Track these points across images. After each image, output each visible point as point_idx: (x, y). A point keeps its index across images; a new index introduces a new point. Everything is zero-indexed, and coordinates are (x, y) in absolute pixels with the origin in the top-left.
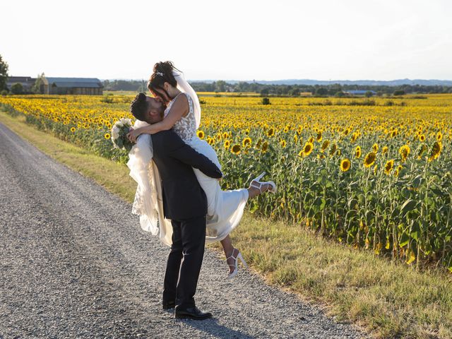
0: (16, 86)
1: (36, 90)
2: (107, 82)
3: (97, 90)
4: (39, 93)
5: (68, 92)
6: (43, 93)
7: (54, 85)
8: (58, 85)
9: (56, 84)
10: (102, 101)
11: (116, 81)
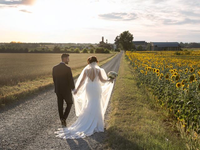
0: (139, 47)
1: (148, 49)
2: (186, 44)
3: (177, 48)
4: (149, 50)
5: (163, 49)
6: (151, 50)
7: (156, 46)
8: (158, 46)
9: (157, 46)
10: (175, 54)
11: (191, 43)
